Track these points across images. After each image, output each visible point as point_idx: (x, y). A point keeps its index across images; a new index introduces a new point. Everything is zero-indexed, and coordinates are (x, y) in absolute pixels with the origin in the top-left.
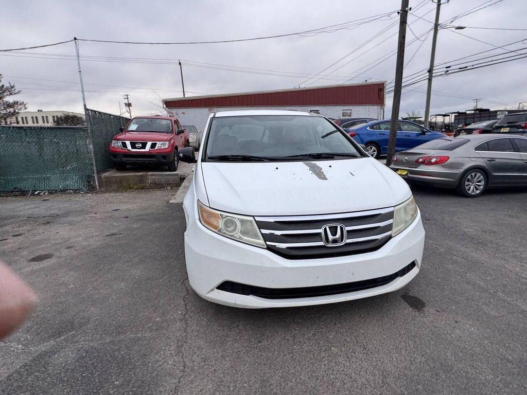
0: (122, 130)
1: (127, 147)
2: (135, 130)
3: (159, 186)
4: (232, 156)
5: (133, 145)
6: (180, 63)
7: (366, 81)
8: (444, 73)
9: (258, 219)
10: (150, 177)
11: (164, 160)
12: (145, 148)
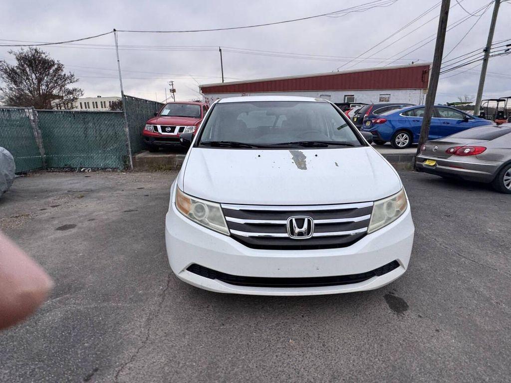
0: (156, 115)
1: (158, 131)
2: (167, 114)
4: (222, 142)
5: (163, 129)
6: (220, 50)
7: (413, 63)
8: (504, 52)
9: (224, 206)
12: (173, 132)
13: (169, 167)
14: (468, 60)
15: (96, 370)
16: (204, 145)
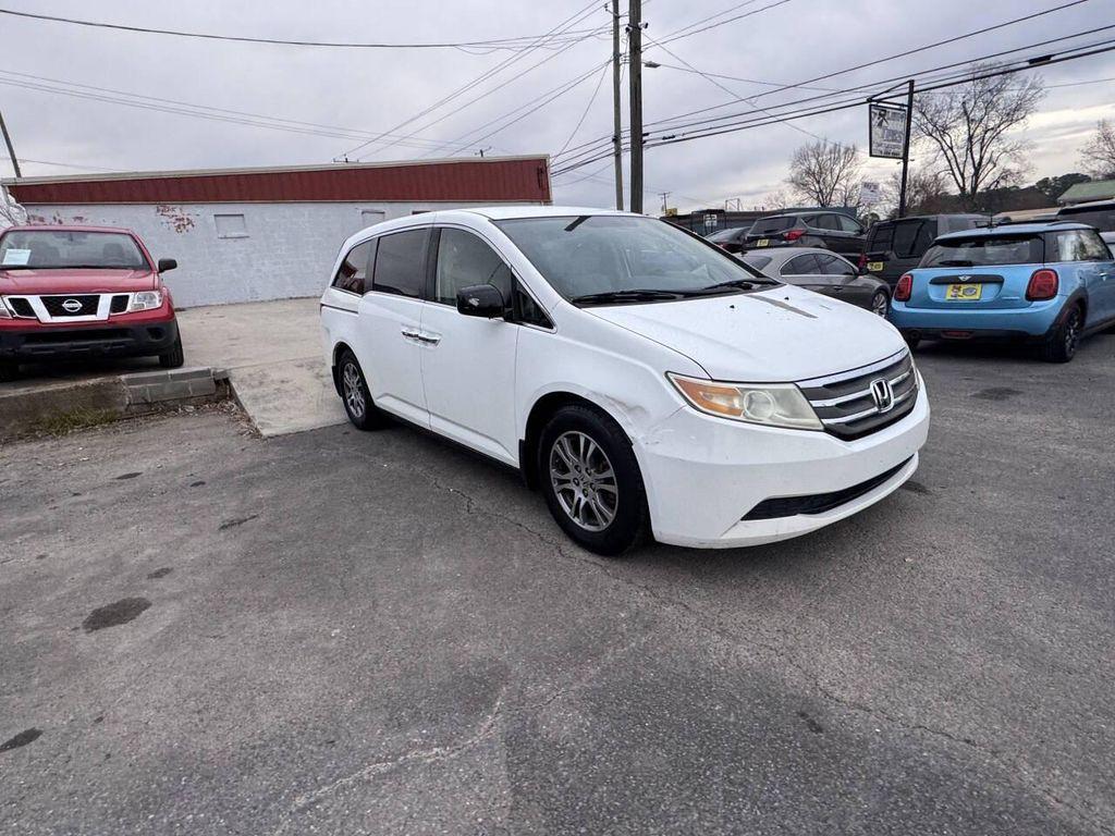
1: (34, 314)
3: (153, 408)
5: (54, 306)
9: (802, 385)
10: (125, 387)
11: (154, 340)
12: (94, 312)
13: (106, 415)
14: (593, 153)
15: (803, 715)
16: (581, 302)
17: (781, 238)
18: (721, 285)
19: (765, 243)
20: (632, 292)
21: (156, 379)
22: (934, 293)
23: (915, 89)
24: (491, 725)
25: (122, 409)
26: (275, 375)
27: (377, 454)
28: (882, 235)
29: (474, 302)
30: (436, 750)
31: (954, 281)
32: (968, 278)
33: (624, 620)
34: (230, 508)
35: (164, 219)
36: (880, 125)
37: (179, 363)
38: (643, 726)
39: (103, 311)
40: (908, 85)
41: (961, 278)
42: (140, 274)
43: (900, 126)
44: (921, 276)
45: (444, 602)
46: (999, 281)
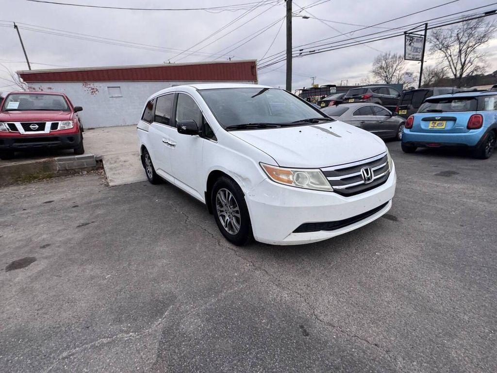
1: (17, 130)
2: (16, 108)
3: (69, 172)
5: (26, 127)
6: (16, 27)
8: (298, 55)
9: (323, 170)
10: (57, 163)
11: (70, 142)
12: (43, 129)
13: (48, 175)
14: (278, 59)
15: (302, 327)
16: (229, 128)
17: (360, 98)
18: (301, 121)
19: (353, 100)
20: (255, 124)
21: (70, 160)
22: (423, 125)
23: (428, 28)
24: (159, 324)
25: (56, 172)
26: (122, 159)
27: (155, 195)
28: (407, 97)
29: (184, 128)
30: (131, 334)
31: (433, 119)
32: (439, 118)
33: (236, 277)
34: (84, 217)
35: (86, 89)
36: (410, 44)
37: (82, 152)
38: (227, 328)
39: (48, 129)
40: (424, 26)
41: (436, 118)
42: (66, 113)
43: (420, 45)
44: (418, 116)
45: (160, 264)
46: (454, 119)
